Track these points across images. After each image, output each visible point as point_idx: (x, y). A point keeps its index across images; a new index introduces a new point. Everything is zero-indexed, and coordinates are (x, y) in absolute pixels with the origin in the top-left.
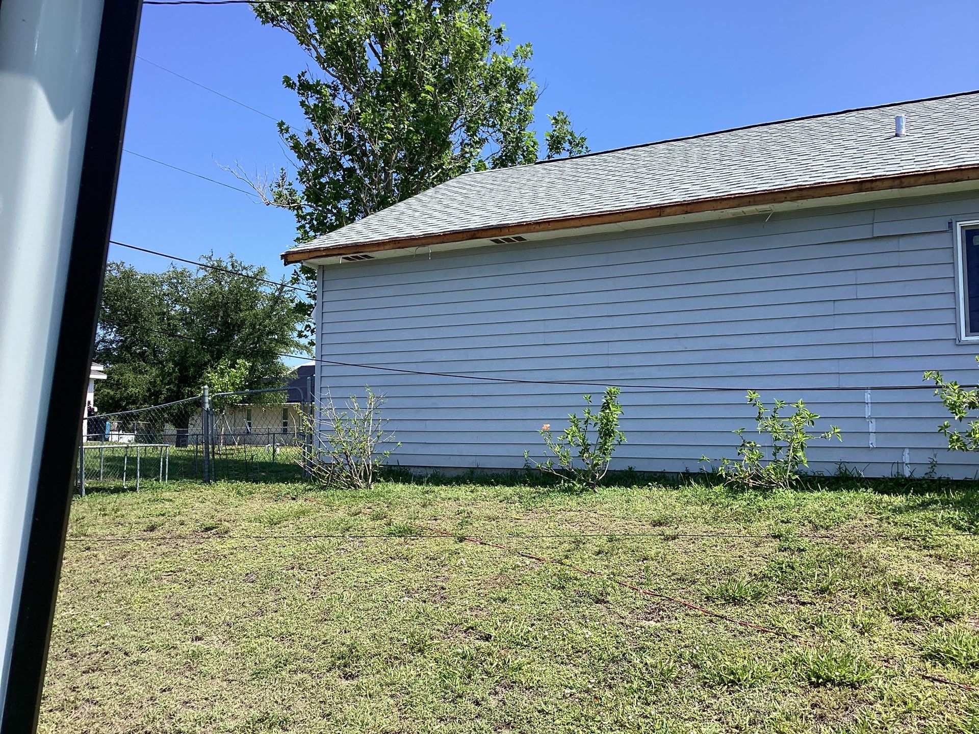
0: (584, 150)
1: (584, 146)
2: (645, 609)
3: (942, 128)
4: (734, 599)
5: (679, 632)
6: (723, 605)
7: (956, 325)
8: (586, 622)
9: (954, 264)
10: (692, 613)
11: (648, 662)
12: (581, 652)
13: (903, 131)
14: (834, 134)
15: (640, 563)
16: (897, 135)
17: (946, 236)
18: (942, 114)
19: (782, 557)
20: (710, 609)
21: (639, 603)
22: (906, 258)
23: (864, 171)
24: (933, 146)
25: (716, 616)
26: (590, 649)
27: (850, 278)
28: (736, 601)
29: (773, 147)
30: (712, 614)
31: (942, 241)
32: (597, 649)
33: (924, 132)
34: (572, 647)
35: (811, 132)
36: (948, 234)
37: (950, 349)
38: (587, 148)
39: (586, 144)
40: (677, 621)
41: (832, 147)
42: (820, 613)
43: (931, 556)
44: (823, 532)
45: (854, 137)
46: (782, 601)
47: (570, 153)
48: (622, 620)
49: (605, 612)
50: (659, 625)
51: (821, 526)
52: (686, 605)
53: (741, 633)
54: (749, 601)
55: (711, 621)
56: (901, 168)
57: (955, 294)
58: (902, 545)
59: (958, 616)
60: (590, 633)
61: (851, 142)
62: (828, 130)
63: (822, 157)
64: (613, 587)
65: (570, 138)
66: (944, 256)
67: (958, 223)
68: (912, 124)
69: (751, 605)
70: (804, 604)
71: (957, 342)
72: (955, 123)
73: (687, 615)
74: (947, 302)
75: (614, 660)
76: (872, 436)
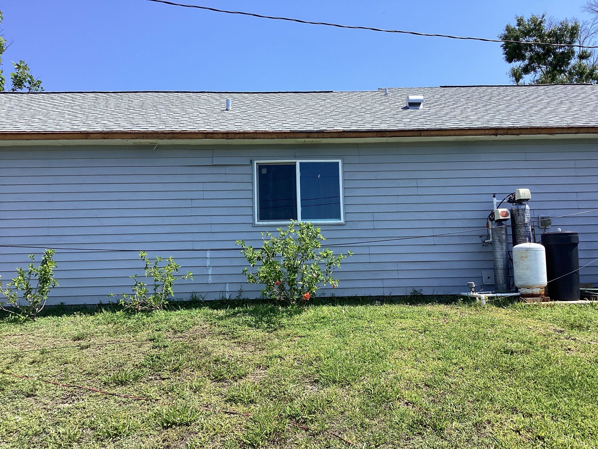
0: (40, 89)
1: (40, 87)
2: (62, 397)
3: (249, 109)
4: (122, 382)
5: (84, 408)
6: (114, 386)
7: (253, 215)
8: (18, 411)
9: (252, 183)
10: (93, 394)
11: (61, 431)
12: (12, 432)
13: (230, 108)
14: (195, 104)
15: (62, 366)
16: (227, 110)
17: (250, 167)
18: (250, 102)
19: (154, 352)
20: (106, 390)
21: (58, 393)
22: (229, 178)
23: (208, 127)
24: (244, 118)
25: (109, 394)
26: (19, 429)
27: (200, 187)
28: (122, 383)
29: (160, 106)
30: (107, 393)
31: (247, 169)
32: (25, 428)
33: (241, 110)
34: (6, 430)
35: (182, 101)
36: (251, 167)
37: (249, 228)
38: (42, 88)
39: (41, 85)
40: (83, 402)
41: (193, 111)
42: (172, 384)
43: (235, 343)
44: (179, 334)
45: (205, 107)
46: (151, 379)
47: (30, 90)
48: (45, 406)
49: (33, 402)
50: (71, 405)
51: (178, 331)
52: (90, 390)
53: (124, 403)
54: (131, 382)
55: (106, 398)
56: (227, 128)
57: (253, 199)
58: (221, 338)
59: (245, 375)
60: (20, 419)
61: (203, 110)
62: (192, 101)
63: (187, 116)
64: (41, 385)
65: (30, 79)
66: (247, 178)
67: (255, 161)
68: (235, 105)
69: (132, 384)
70: (164, 379)
71: (253, 225)
72: (256, 108)
73: (90, 396)
74: (248, 203)
75: (36, 434)
76: (210, 277)
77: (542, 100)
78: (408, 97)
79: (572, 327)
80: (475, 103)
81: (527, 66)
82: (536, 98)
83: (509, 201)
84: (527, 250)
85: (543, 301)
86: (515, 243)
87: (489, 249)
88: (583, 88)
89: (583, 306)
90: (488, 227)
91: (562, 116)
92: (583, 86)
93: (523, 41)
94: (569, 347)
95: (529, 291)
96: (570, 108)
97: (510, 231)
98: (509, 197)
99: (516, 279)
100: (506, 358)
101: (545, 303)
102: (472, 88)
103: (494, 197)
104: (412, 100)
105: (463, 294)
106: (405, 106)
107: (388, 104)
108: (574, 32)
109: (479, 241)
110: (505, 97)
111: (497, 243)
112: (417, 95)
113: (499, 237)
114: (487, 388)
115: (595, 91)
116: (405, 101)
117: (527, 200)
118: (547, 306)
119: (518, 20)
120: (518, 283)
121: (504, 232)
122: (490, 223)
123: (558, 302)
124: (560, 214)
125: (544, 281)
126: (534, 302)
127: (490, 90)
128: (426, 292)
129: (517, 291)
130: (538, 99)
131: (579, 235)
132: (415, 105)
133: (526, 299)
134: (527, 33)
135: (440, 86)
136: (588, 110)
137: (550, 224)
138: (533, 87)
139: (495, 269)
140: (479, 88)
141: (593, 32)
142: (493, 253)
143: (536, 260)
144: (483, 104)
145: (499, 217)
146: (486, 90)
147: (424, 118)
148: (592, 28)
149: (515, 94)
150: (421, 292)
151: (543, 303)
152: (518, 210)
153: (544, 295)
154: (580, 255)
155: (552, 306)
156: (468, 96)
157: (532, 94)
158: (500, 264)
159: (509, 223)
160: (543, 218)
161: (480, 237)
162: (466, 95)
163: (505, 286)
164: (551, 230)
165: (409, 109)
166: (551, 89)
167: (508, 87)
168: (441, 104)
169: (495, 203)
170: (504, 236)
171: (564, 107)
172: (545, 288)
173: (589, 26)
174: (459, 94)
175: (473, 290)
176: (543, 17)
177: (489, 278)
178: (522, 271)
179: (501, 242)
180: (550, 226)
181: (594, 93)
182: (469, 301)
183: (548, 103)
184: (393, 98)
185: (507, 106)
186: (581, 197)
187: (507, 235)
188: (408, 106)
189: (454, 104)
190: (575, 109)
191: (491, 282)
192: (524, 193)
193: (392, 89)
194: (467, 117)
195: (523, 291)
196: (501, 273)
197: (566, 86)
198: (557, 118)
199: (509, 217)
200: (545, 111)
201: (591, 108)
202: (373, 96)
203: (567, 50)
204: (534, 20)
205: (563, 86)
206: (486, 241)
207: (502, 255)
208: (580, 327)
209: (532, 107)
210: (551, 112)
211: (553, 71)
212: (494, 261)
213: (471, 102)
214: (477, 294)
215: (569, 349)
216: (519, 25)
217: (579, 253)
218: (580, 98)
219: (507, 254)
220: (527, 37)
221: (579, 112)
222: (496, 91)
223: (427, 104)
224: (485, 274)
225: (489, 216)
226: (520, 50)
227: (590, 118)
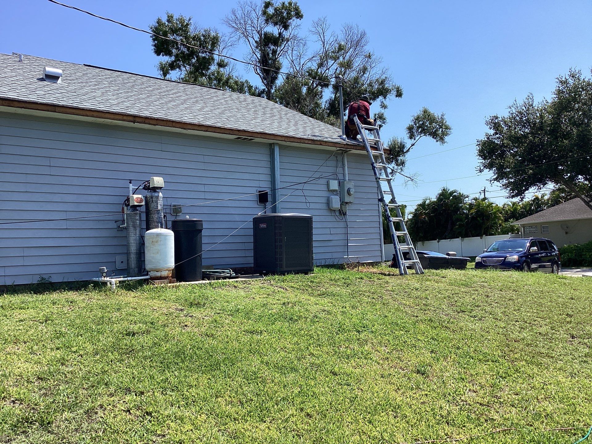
77: (181, 96)
78: (45, 68)
79: (191, 305)
80: (118, 87)
81: (173, 62)
82: (175, 93)
83: (144, 188)
84: (158, 235)
85: (170, 283)
86: (148, 228)
87: (123, 234)
88: (216, 92)
89: (203, 285)
90: (123, 212)
91: (195, 114)
92: (216, 90)
93: (171, 37)
94: (186, 323)
95: (158, 274)
96: (203, 108)
97: (144, 217)
98: (144, 184)
99: (146, 262)
100: (127, 341)
101: (171, 284)
102: (117, 72)
103: (130, 183)
104: (49, 72)
105: (95, 279)
106: (41, 77)
107: (21, 71)
108: (215, 41)
109: (115, 225)
110: (147, 87)
111: (131, 229)
112: (57, 68)
113: (133, 222)
114: (104, 372)
115: (225, 97)
116: (42, 72)
117: (160, 188)
118: (173, 287)
119: (168, 16)
120: (148, 267)
121: (138, 218)
122: (125, 208)
123: (183, 283)
124: (189, 203)
125: (171, 263)
126: (161, 284)
127: (134, 78)
128: (55, 279)
129: (147, 275)
130: (177, 95)
131: (203, 223)
132: (53, 78)
133: (154, 282)
134: (174, 31)
135: (84, 65)
136: (217, 112)
137: (180, 212)
138: (174, 83)
139: (128, 254)
140: (124, 74)
141: (230, 44)
142: (126, 237)
143: (165, 244)
144: (125, 91)
145: (134, 203)
146: (130, 77)
147: (61, 93)
148: (229, 41)
149: (157, 87)
150: (49, 280)
151: (169, 285)
152: (152, 197)
153: (171, 277)
154: (204, 240)
155: (177, 287)
156: (111, 79)
157: (173, 90)
158: (133, 248)
159: (143, 209)
160: (175, 206)
161: (116, 222)
162: (109, 78)
163: (136, 270)
164: (181, 217)
165: (45, 81)
166: (189, 88)
167: (152, 79)
168: (82, 83)
169: (131, 189)
170: (138, 222)
171: (198, 106)
172: (173, 270)
173: (227, 39)
174: (102, 76)
175: (104, 274)
176: (190, 20)
177: (122, 262)
178: (152, 255)
179: (134, 227)
180: (181, 214)
181: (224, 98)
182: (100, 286)
183: (185, 100)
184: (28, 67)
185: (148, 97)
186: (207, 189)
187: (140, 220)
188: (44, 78)
189: (96, 85)
190: (207, 109)
191: (123, 266)
192: (158, 181)
193: (29, 57)
194: (107, 100)
195: (152, 274)
196: (133, 257)
197: (202, 87)
198: (191, 115)
199: (143, 203)
200: (182, 107)
201: (219, 111)
202: (4, 59)
203: (209, 56)
204: (181, 21)
205: (200, 87)
206: (121, 226)
207: (135, 240)
208: (198, 305)
209: (170, 101)
210: (187, 108)
211: (195, 72)
212: (127, 246)
213: (113, 85)
214: (108, 279)
215: (186, 326)
216: (169, 21)
217: (203, 238)
218: (212, 100)
219: (140, 239)
220: (175, 35)
221: (210, 112)
222: (140, 80)
223: (67, 79)
224: (118, 259)
225: (125, 201)
226: (168, 45)
227: (218, 120)
